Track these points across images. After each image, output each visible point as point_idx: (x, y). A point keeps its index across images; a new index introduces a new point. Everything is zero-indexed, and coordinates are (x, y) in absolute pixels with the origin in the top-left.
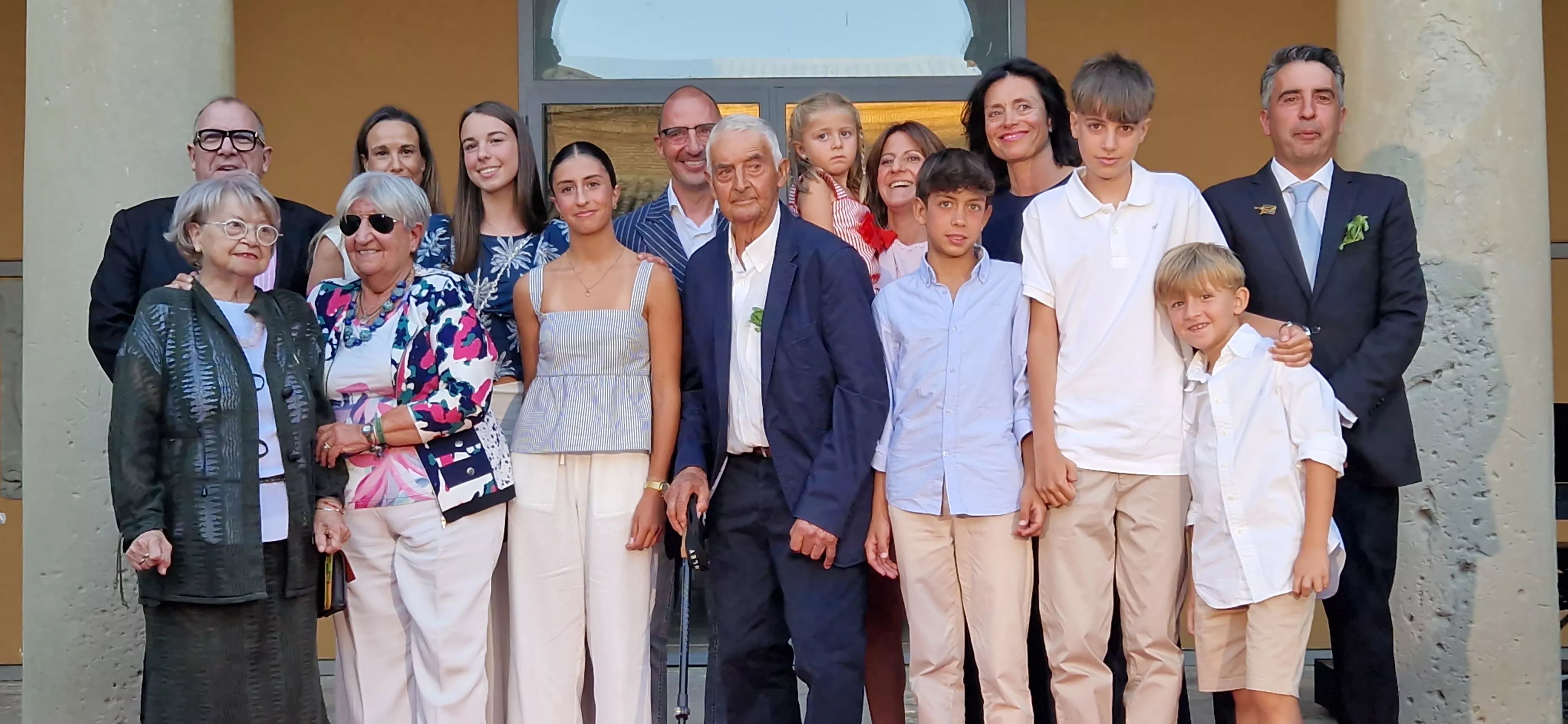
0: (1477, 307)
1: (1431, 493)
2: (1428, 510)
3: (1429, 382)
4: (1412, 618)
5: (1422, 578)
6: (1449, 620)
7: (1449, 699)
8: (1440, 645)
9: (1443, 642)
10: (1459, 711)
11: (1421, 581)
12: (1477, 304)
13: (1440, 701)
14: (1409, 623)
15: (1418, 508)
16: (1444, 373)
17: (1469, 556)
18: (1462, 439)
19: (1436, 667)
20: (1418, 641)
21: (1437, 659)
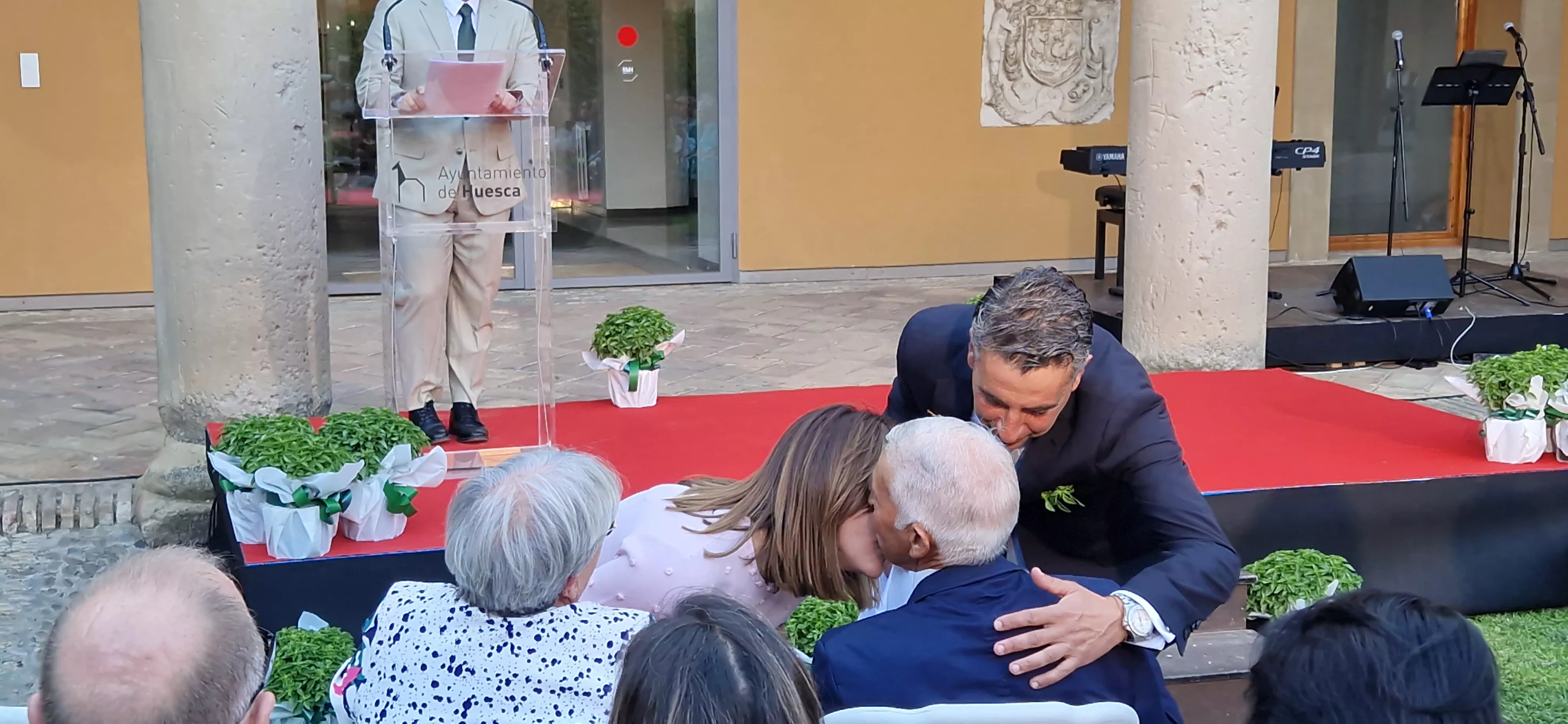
0: (1239, 41)
1: (1201, 174)
2: (1199, 185)
3: (1205, 95)
4: (1182, 261)
5: (1192, 233)
6: (1208, 262)
7: (1204, 316)
8: (1201, 279)
9: (1203, 278)
10: (1211, 324)
11: (1191, 235)
12: (1239, 39)
13: (1199, 318)
14: (1181, 264)
15: (1191, 184)
16: (1215, 89)
17: (1224, 218)
18: (1223, 136)
19: (1198, 294)
20: (1186, 276)
21: (1199, 289)
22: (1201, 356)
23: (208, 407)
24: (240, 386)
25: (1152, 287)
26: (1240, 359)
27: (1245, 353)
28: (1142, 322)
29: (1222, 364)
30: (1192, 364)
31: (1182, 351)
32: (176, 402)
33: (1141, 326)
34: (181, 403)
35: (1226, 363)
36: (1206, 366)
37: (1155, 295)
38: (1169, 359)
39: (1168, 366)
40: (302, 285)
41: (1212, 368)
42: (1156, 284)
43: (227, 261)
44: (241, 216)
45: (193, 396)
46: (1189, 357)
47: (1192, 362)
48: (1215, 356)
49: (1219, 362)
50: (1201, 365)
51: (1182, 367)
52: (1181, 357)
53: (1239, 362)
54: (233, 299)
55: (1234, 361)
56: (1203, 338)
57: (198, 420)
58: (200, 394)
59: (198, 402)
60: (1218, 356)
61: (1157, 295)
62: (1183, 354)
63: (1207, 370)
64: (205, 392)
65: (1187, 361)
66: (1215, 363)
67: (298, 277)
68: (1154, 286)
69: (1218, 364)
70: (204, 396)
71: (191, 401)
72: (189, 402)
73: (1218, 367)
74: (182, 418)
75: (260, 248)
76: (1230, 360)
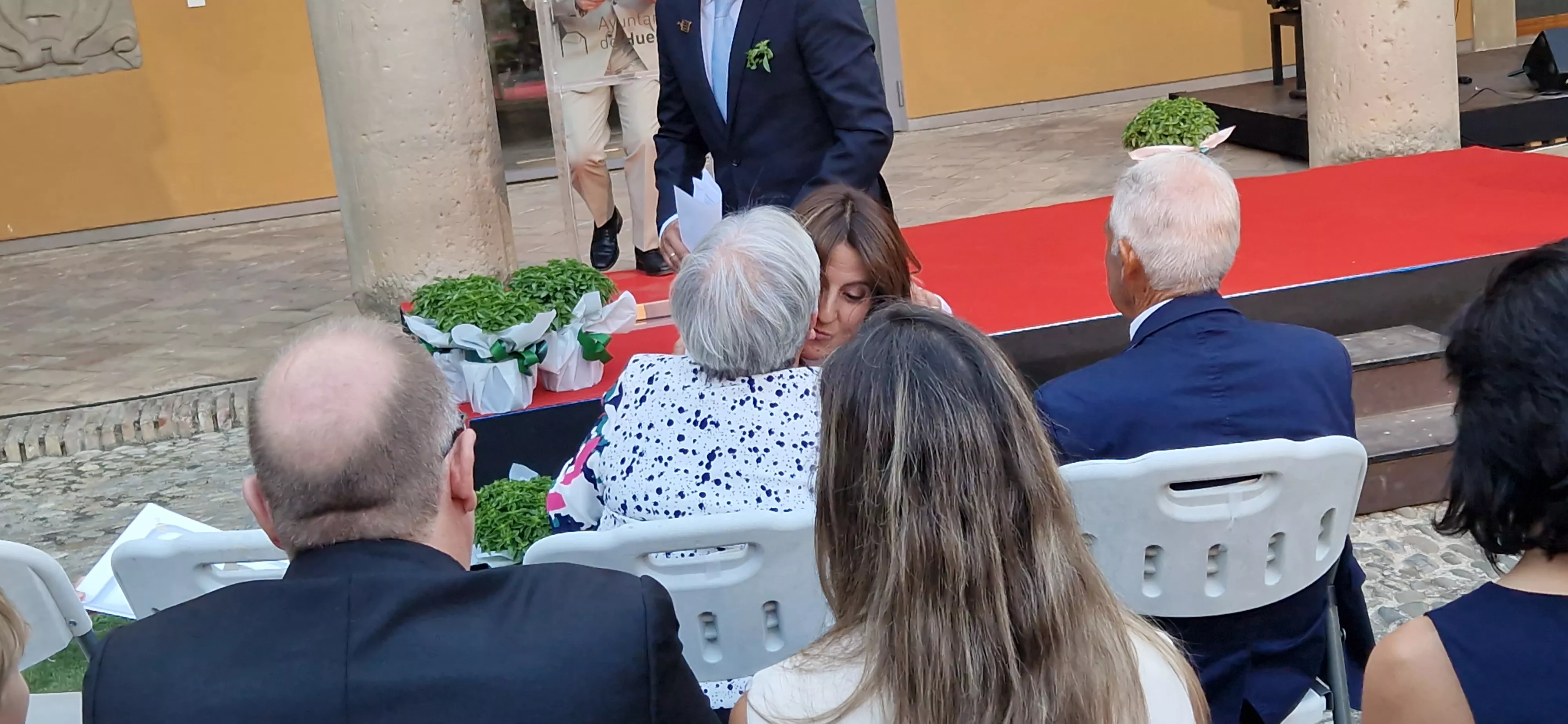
4: (1365, 46)
5: (1373, 16)
6: (1392, 44)
7: (1393, 100)
8: (1386, 63)
9: (1389, 62)
10: (1400, 108)
11: (1372, 18)
13: (1388, 103)
14: (1364, 50)
19: (1384, 79)
20: (1371, 62)
21: (1384, 73)
22: (1392, 143)
23: (400, 288)
24: (429, 265)
25: (1335, 76)
26: (1434, 142)
27: (1439, 135)
28: (1328, 113)
29: (1414, 147)
30: (1384, 152)
31: (1372, 140)
32: (369, 287)
33: (1327, 117)
34: (374, 288)
35: (1419, 147)
36: (1399, 152)
37: (1339, 86)
38: (1359, 150)
39: (1358, 156)
40: (477, 160)
41: (1405, 154)
42: (1339, 73)
43: (403, 142)
44: (410, 95)
45: (383, 278)
46: (1381, 145)
47: (1384, 150)
48: (1407, 141)
49: (1412, 147)
50: (1393, 152)
51: (1374, 156)
52: (1372, 145)
53: (1433, 145)
54: (412, 179)
55: (1428, 144)
56: (1394, 124)
57: (392, 302)
58: (391, 276)
59: (390, 284)
60: (1410, 141)
61: (1341, 84)
62: (1373, 143)
63: (1400, 156)
64: (395, 274)
65: (1379, 150)
66: (1408, 148)
67: (473, 152)
68: (1337, 75)
69: (1411, 149)
70: (395, 278)
71: (383, 284)
72: (381, 286)
73: (1411, 153)
74: (376, 301)
75: (433, 125)
76: (1423, 143)
